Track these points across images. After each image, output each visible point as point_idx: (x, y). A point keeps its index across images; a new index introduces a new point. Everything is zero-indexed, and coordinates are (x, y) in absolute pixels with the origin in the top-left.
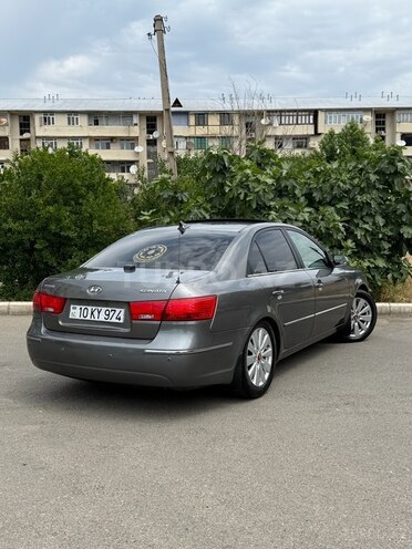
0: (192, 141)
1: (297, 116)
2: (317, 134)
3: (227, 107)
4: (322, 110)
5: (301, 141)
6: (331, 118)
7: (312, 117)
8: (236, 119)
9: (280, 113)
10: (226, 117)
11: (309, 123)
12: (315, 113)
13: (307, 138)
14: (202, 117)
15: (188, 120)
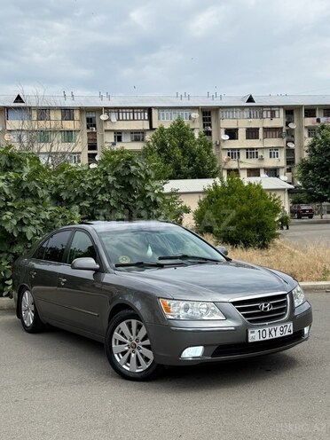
0: (34, 134)
1: (133, 113)
2: (151, 129)
3: (68, 103)
4: (155, 108)
5: (137, 136)
6: (163, 115)
7: (146, 114)
8: (77, 115)
9: (118, 109)
10: (67, 113)
11: (145, 120)
12: (149, 110)
13: (143, 132)
14: (43, 112)
15: (31, 116)
